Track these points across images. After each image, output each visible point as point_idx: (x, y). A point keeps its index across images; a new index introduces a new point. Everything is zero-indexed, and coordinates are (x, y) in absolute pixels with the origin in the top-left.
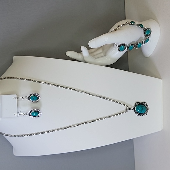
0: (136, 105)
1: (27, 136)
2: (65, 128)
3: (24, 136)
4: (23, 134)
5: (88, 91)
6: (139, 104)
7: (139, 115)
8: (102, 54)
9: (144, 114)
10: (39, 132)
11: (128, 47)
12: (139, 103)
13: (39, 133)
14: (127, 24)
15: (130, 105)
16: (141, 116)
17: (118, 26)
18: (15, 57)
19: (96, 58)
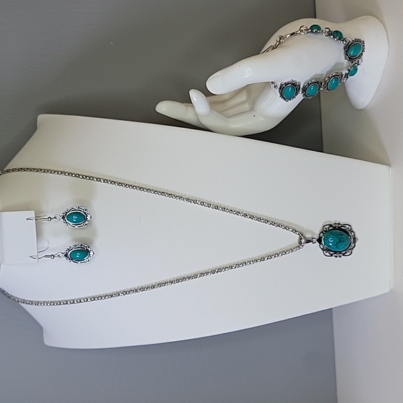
0: (324, 232)
1: (67, 303)
2: (153, 287)
3: (59, 303)
4: (57, 300)
5: (205, 199)
6: (331, 228)
7: (332, 255)
8: (247, 107)
9: (343, 252)
10: (94, 295)
11: (304, 90)
12: (331, 226)
13: (93, 299)
14: (301, 31)
15: (309, 232)
16: (336, 257)
17: (280, 39)
18: (42, 118)
19: (229, 117)
